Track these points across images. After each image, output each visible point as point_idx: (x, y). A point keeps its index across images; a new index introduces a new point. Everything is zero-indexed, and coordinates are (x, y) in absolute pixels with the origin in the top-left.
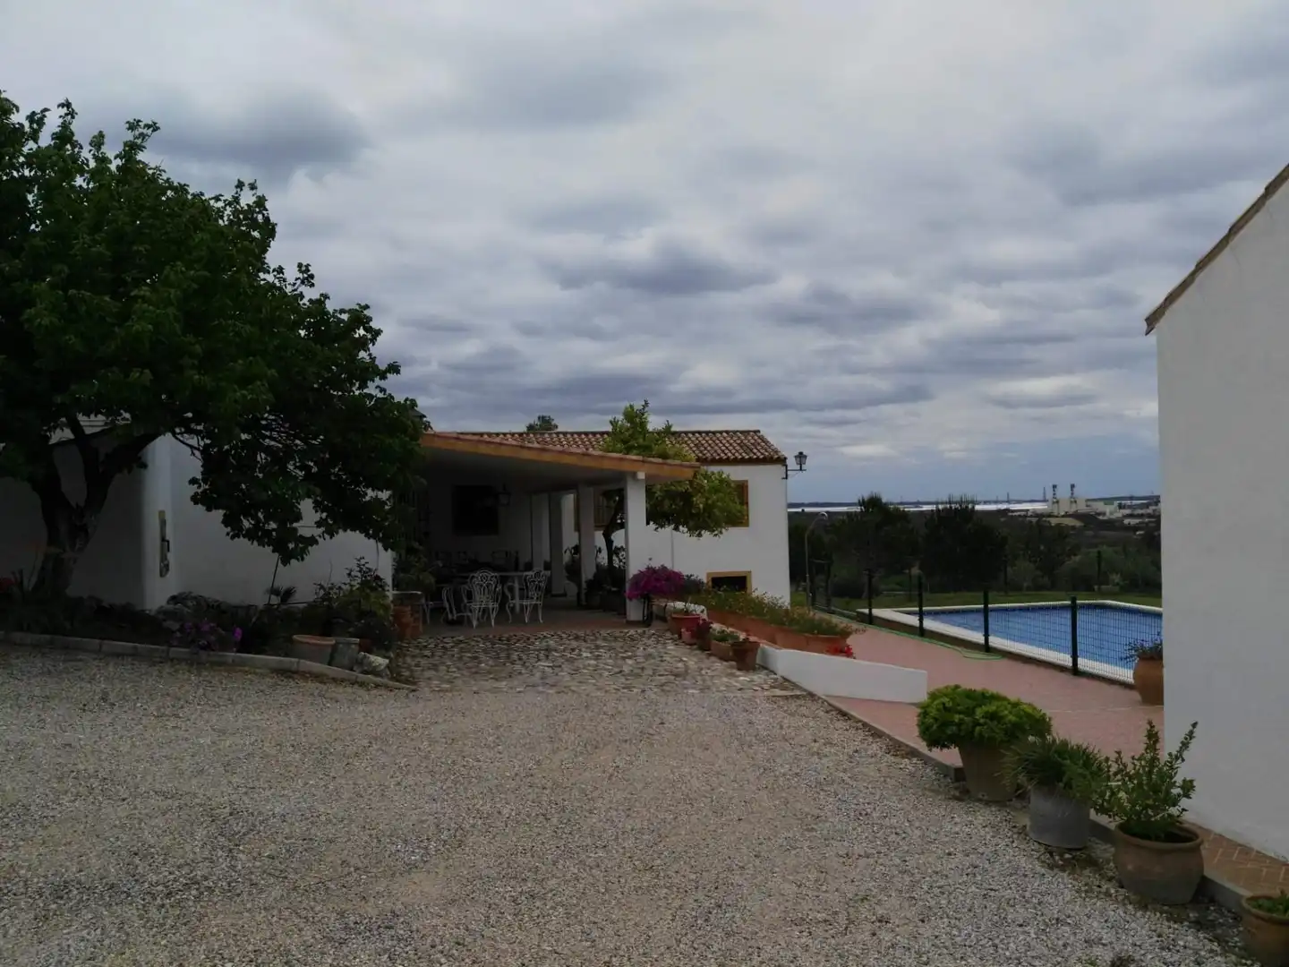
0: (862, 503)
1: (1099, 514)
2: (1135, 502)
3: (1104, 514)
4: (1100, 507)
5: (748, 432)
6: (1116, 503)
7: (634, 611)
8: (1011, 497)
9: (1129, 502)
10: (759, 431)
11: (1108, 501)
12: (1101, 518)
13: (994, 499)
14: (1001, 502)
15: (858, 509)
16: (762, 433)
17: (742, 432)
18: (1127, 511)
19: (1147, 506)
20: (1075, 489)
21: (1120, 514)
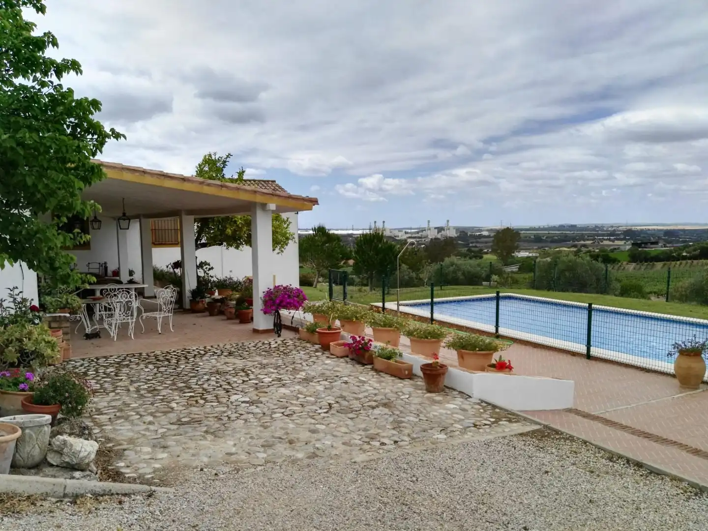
0: (314, 230)
1: (396, 237)
2: (413, 231)
3: (398, 236)
4: (396, 233)
5: (268, 181)
6: (404, 231)
7: (262, 321)
8: (354, 227)
9: (409, 231)
10: (275, 181)
11: (400, 230)
12: (397, 238)
13: (346, 228)
14: (349, 230)
15: (311, 232)
16: (277, 182)
17: (264, 181)
18: (410, 235)
19: (418, 233)
20: (385, 224)
21: (405, 237)
